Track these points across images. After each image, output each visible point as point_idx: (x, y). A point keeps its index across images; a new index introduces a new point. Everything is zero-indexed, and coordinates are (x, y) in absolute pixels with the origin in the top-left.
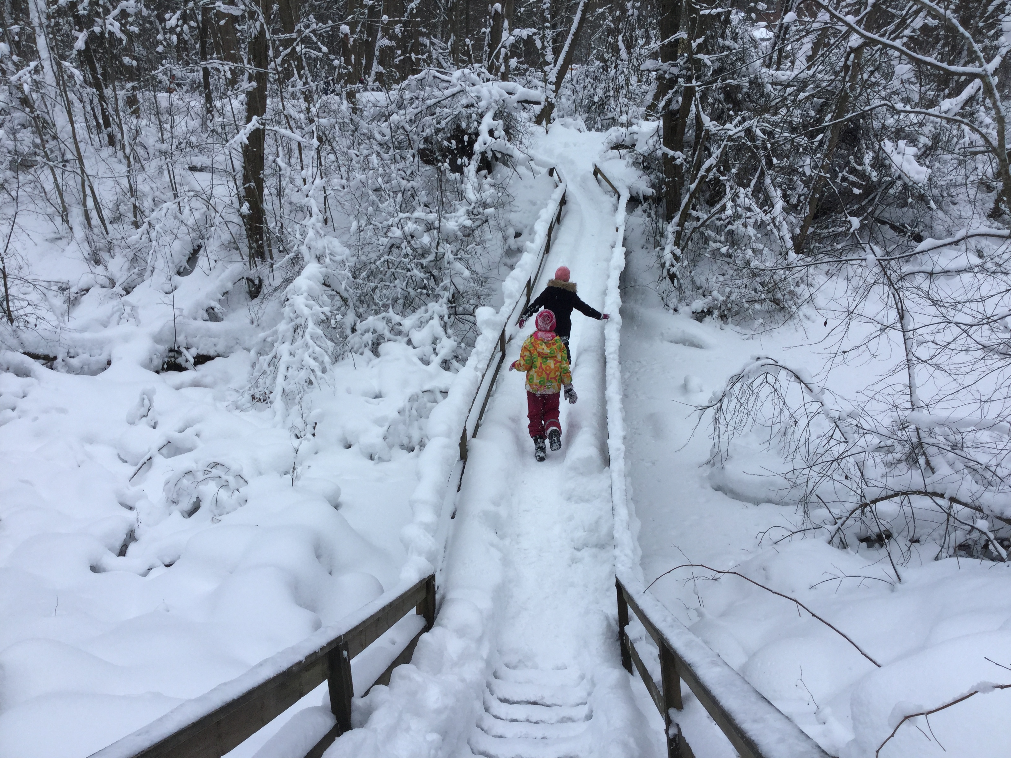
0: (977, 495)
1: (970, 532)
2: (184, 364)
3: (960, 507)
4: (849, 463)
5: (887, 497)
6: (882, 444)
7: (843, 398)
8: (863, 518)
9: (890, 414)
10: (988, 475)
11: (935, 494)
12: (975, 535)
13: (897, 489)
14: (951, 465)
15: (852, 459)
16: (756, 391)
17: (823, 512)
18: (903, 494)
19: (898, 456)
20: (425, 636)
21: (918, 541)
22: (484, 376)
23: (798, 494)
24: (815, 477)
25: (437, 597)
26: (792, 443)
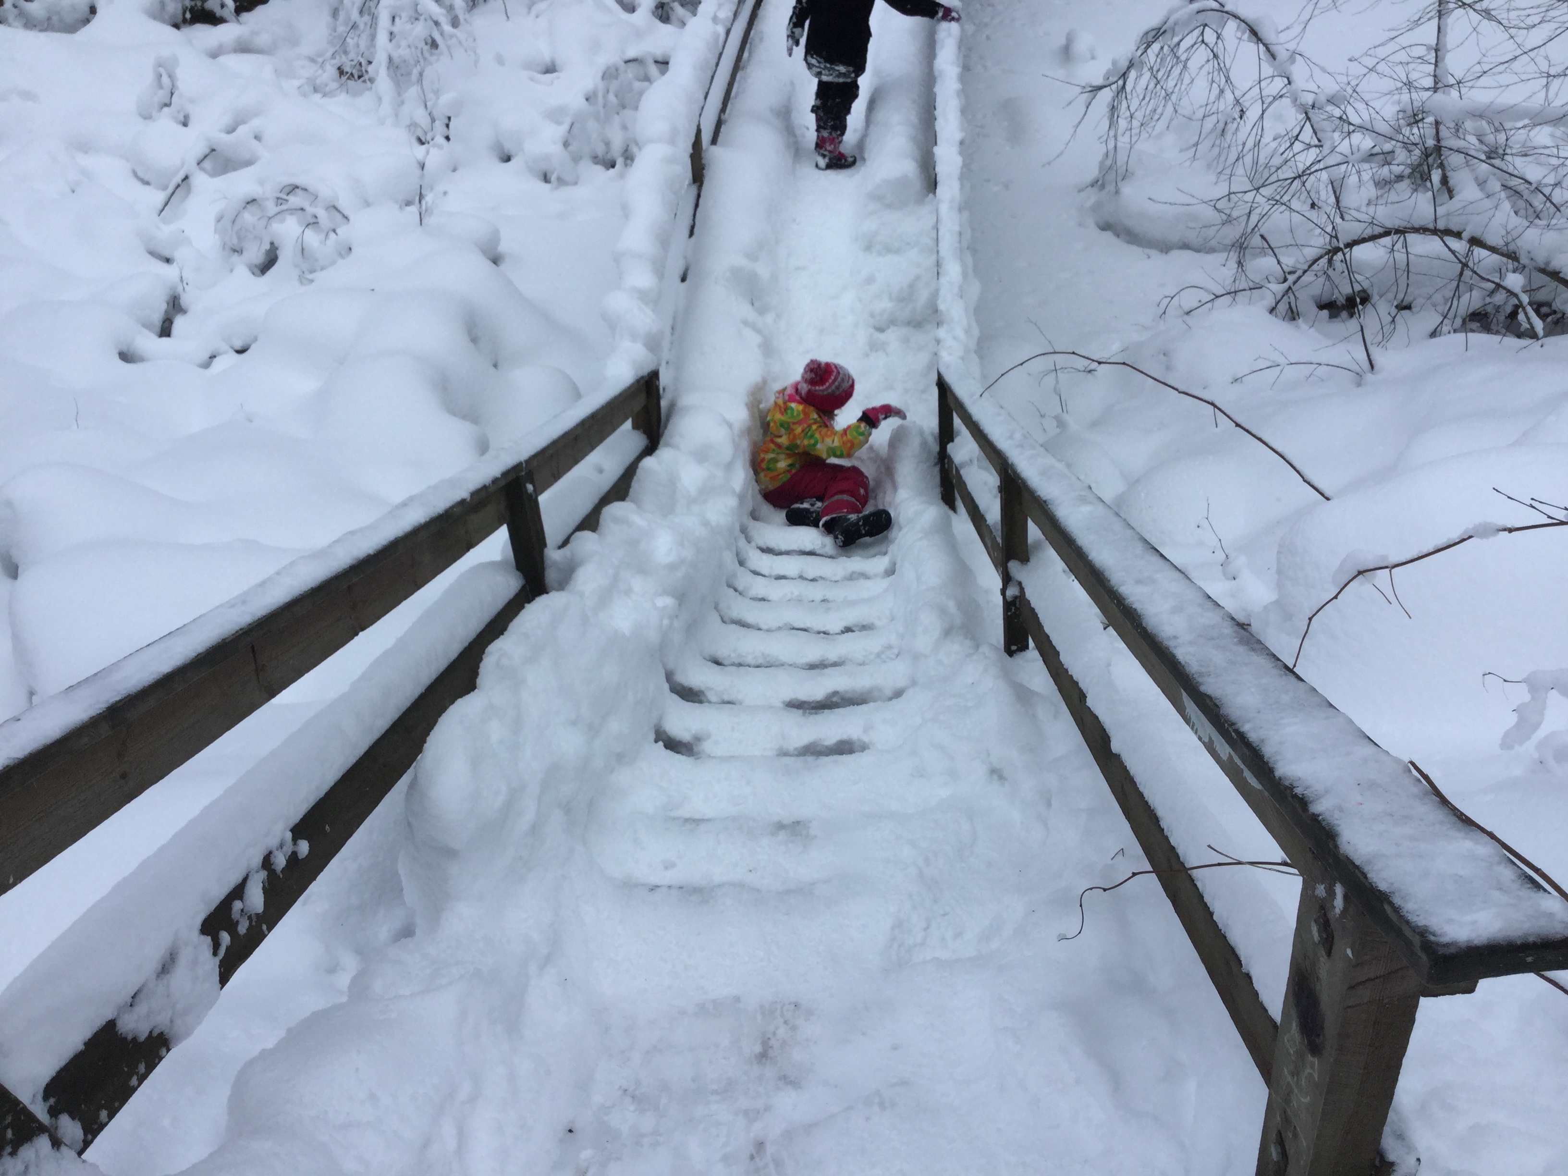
0: (1515, 234)
1: (1492, 293)
2: (218, 12)
3: (1483, 253)
4: (1320, 183)
5: (1373, 238)
6: (1377, 150)
7: (1324, 70)
8: (1330, 272)
9: (1396, 97)
10: (1538, 201)
11: (1448, 232)
12: (1499, 298)
13: (1389, 224)
14: (1481, 184)
15: (1324, 175)
16: (1183, 58)
17: (1268, 263)
18: (1398, 231)
19: (1397, 170)
20: (648, 462)
21: (1408, 307)
22: (728, 32)
23: (1233, 233)
24: (1264, 206)
25: (664, 403)
26: (1233, 149)
